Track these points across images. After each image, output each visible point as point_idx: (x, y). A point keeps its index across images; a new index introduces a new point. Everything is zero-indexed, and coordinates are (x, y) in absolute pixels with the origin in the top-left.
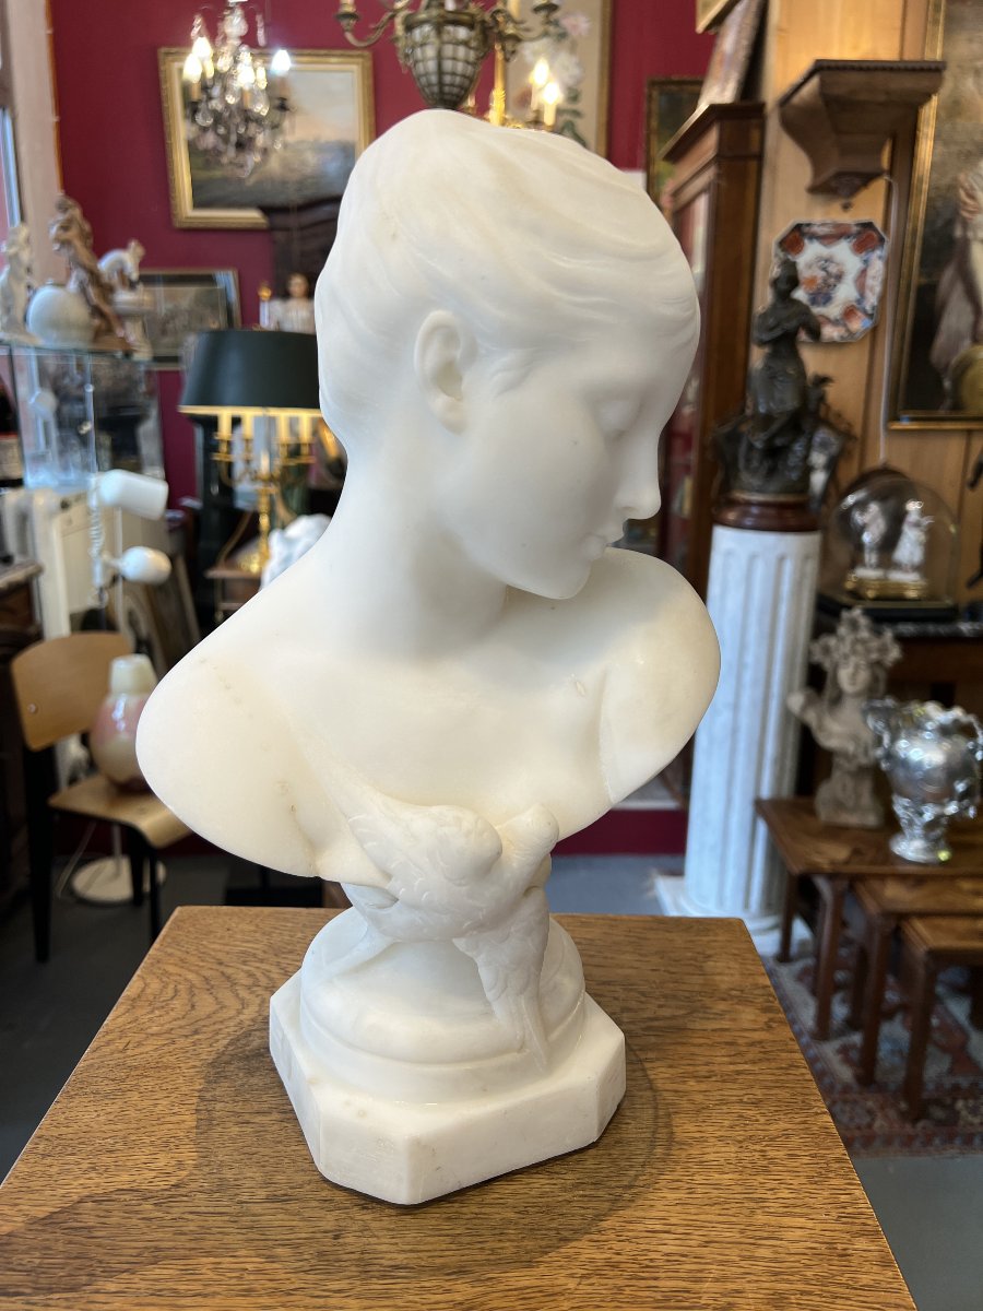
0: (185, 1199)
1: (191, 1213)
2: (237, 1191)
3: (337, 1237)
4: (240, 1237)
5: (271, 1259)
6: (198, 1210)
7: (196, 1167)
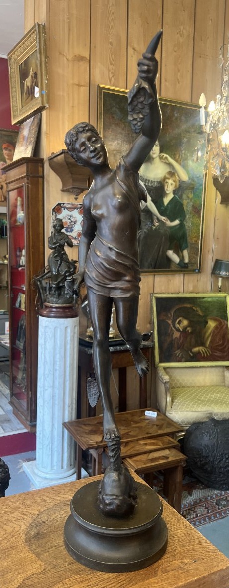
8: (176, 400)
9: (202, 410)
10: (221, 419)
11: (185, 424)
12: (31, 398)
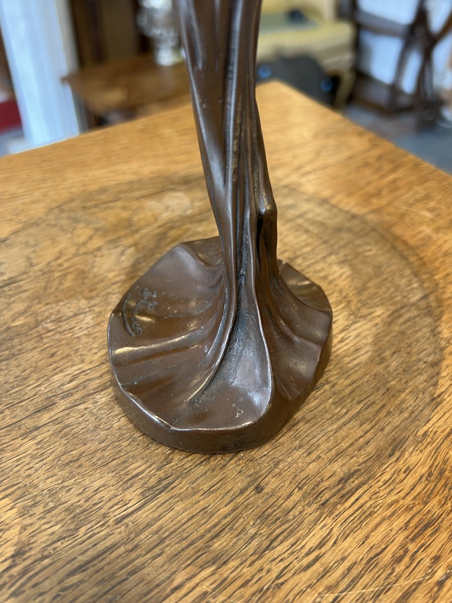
0: (46, 562)
1: (72, 573)
2: (103, 511)
3: (259, 489)
4: (159, 561)
5: (219, 560)
6: (76, 564)
7: (22, 514)
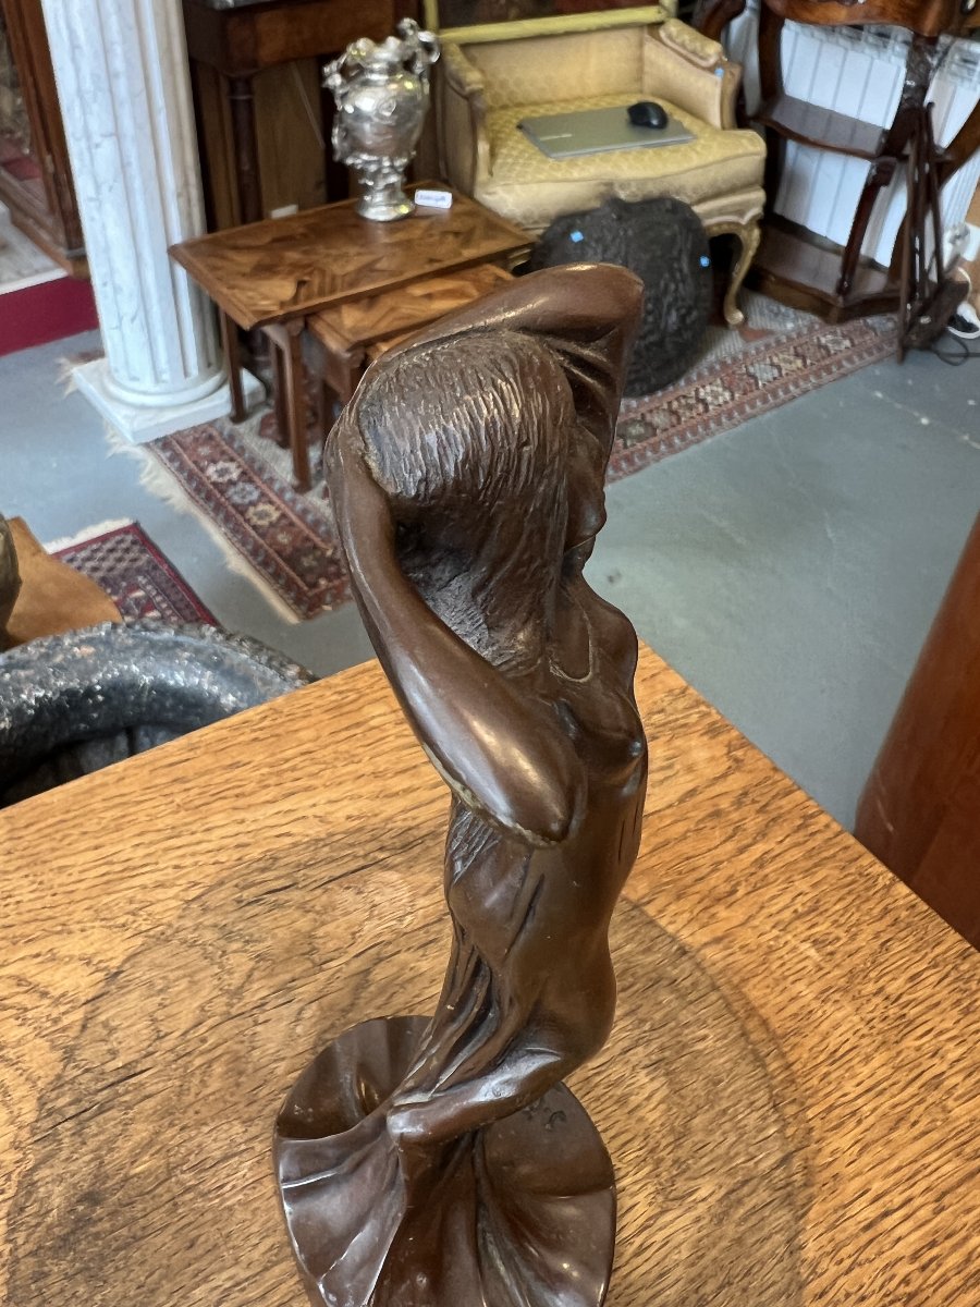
8: (504, 151)
9: (585, 174)
10: (638, 199)
11: (536, 222)
12: (56, 176)
